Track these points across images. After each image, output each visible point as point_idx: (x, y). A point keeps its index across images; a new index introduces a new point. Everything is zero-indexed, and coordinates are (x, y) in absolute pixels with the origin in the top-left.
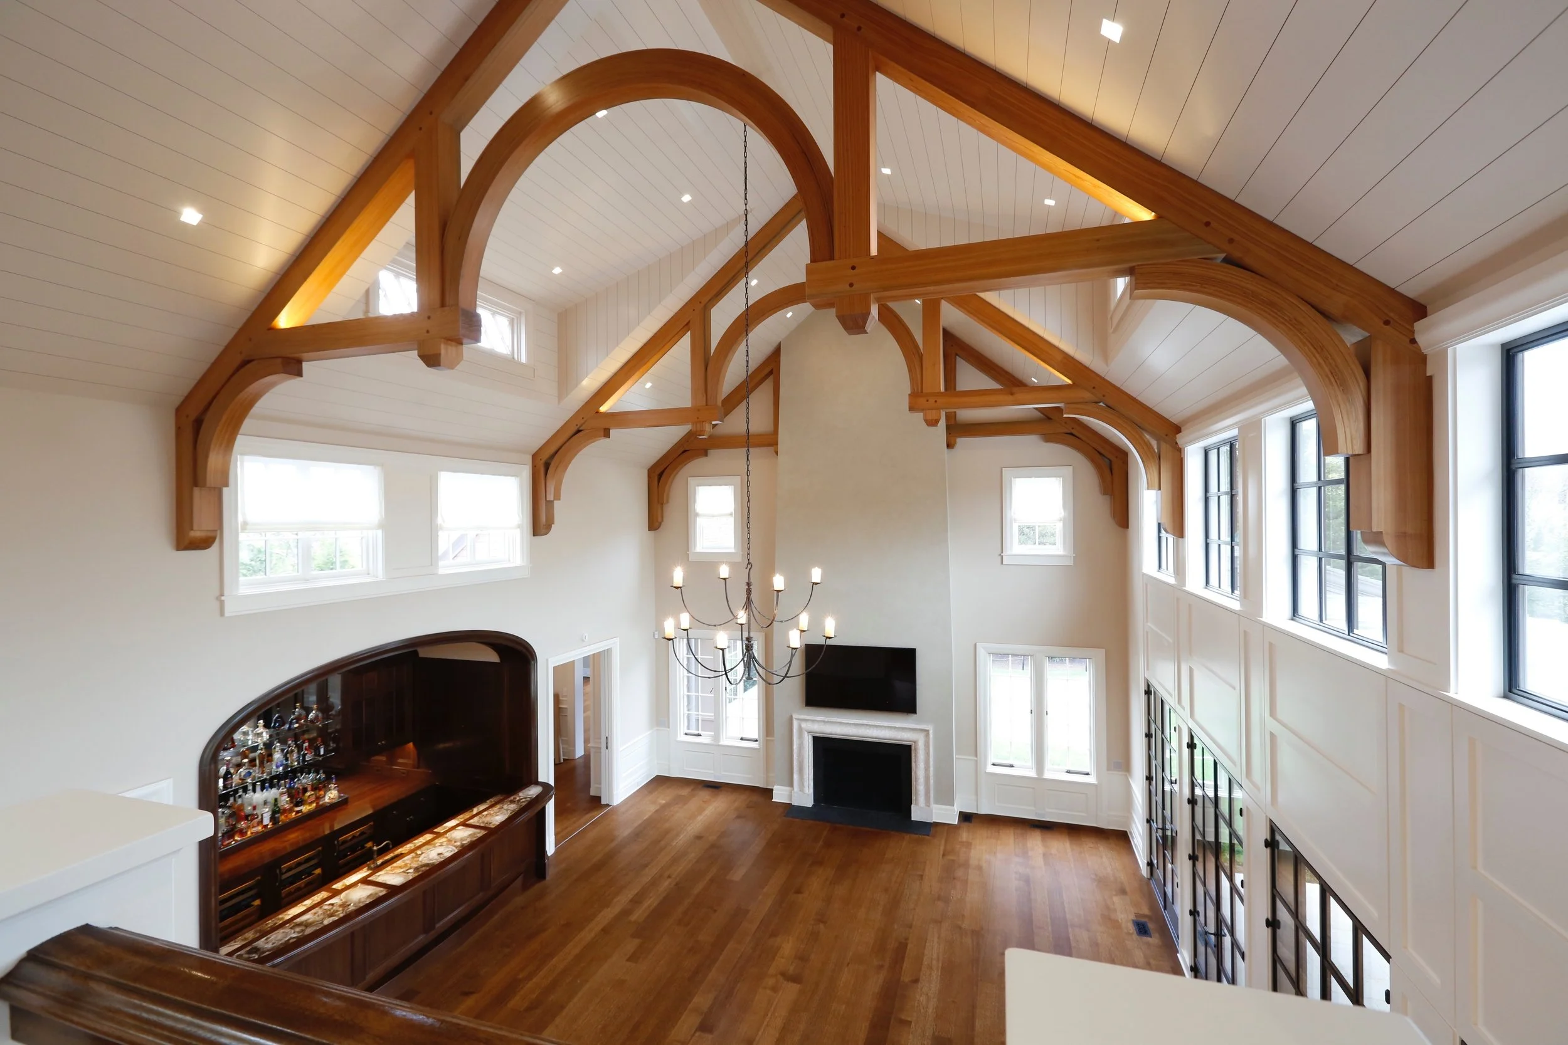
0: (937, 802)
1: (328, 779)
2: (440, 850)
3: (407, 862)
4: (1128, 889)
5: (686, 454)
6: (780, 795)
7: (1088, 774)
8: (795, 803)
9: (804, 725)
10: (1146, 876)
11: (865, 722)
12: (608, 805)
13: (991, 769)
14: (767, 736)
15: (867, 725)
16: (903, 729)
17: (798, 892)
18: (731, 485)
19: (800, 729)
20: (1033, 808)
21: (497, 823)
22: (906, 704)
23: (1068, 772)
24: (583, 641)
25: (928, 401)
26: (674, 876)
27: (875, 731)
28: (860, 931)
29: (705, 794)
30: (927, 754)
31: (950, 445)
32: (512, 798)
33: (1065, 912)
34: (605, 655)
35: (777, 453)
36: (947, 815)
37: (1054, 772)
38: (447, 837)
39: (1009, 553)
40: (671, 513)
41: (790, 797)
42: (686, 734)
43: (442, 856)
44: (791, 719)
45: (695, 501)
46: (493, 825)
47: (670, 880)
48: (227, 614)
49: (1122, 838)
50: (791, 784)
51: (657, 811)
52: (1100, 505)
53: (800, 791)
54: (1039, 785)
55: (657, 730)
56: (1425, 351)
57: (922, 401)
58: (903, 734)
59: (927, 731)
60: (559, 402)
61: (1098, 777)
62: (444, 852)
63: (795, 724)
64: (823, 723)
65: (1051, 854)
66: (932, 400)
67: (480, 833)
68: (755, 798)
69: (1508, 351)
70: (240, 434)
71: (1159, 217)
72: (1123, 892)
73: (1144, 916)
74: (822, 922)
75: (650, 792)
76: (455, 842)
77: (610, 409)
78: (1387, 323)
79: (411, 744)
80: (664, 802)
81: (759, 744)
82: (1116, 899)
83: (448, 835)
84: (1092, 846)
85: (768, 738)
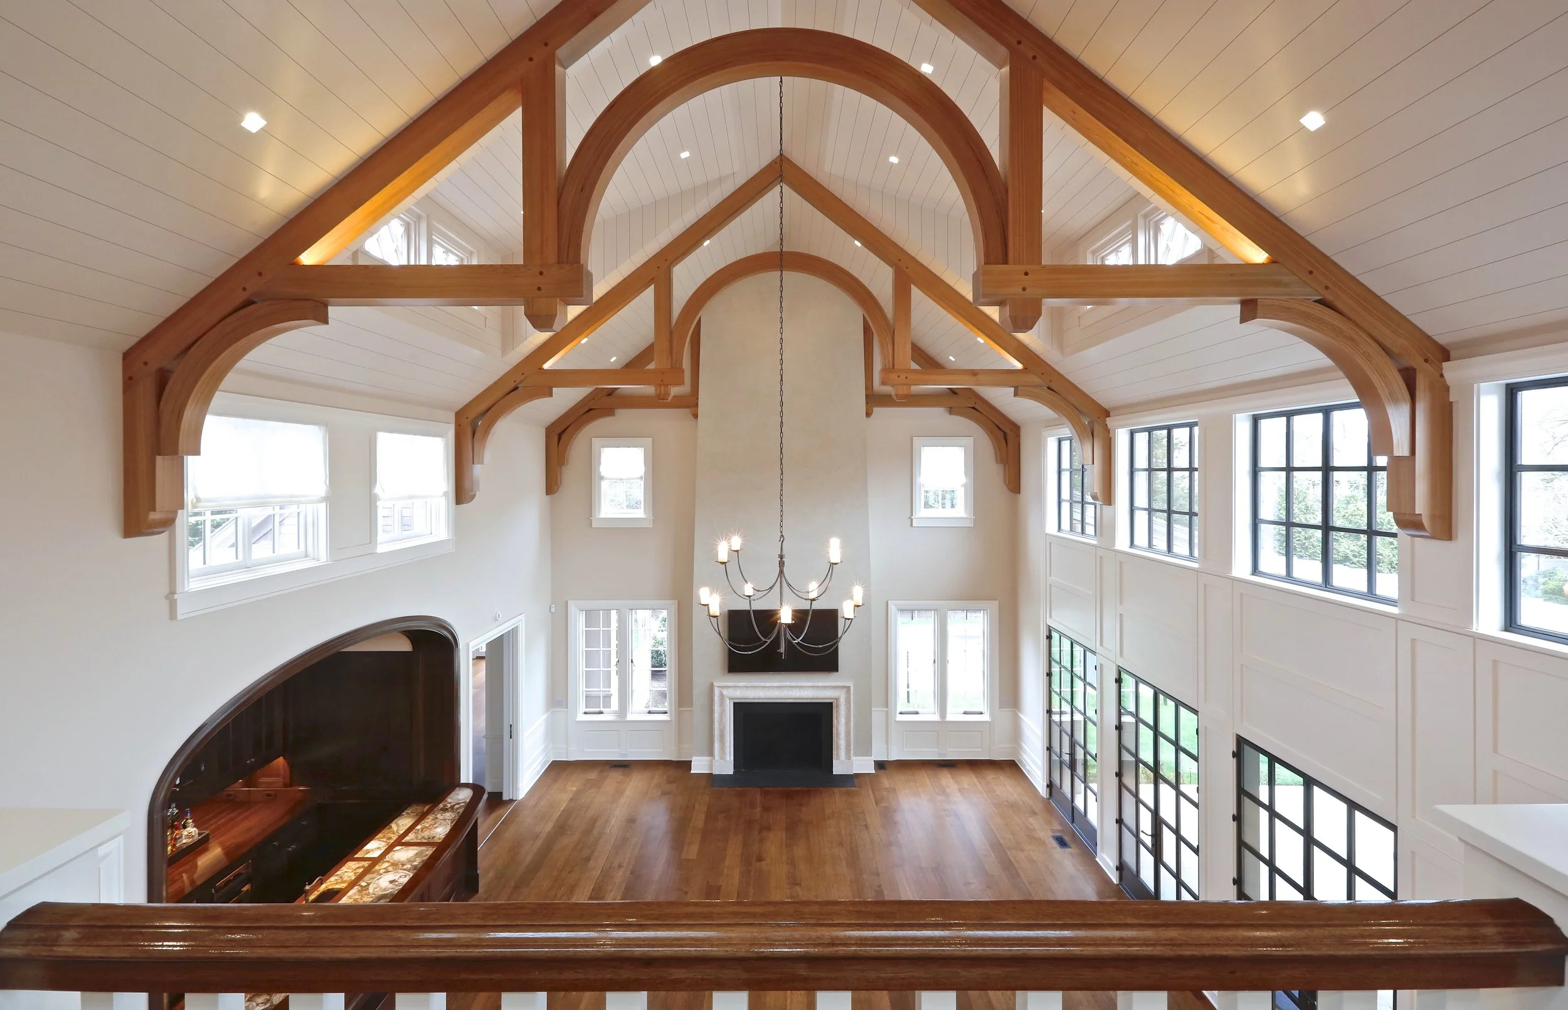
0: (856, 755)
1: (181, 815)
2: (391, 876)
3: (356, 897)
4: (1036, 810)
5: (592, 412)
6: (699, 766)
7: (981, 713)
8: (716, 772)
9: (725, 692)
10: (1045, 797)
11: (788, 684)
12: (511, 801)
13: (900, 718)
14: (679, 707)
15: (790, 687)
16: (825, 687)
17: (760, 859)
18: (641, 447)
19: (722, 696)
20: (936, 750)
21: (442, 836)
22: (828, 663)
23: (965, 713)
24: (496, 620)
25: (899, 376)
26: (625, 865)
27: (798, 692)
28: (835, 886)
29: (616, 776)
30: (848, 709)
31: (868, 414)
32: (441, 806)
33: (997, 837)
34: (513, 633)
35: (696, 416)
36: (863, 765)
37: (954, 715)
38: (388, 862)
39: (918, 516)
40: (570, 474)
41: (711, 766)
42: (585, 713)
43: (397, 883)
44: (712, 686)
45: (600, 463)
46: (439, 839)
47: (622, 869)
48: (179, 617)
49: (1011, 767)
50: (711, 753)
51: (572, 799)
52: (995, 472)
53: (721, 759)
54: (942, 728)
55: (553, 711)
56: (1449, 383)
57: (894, 376)
58: (825, 692)
59: (849, 688)
60: (502, 357)
61: (992, 715)
62: (396, 878)
63: (717, 691)
64: (745, 689)
65: (965, 789)
66: (903, 376)
67: (429, 851)
68: (673, 772)
69: (1512, 389)
70: (219, 391)
71: (1273, 262)
72: (1034, 813)
73: (1059, 831)
74: (797, 885)
75: (555, 781)
76: (403, 865)
77: (550, 367)
78: (1426, 361)
79: (281, 760)
80: (575, 789)
81: (671, 716)
82: (1031, 820)
83: (388, 858)
84: (994, 777)
85: (680, 709)
